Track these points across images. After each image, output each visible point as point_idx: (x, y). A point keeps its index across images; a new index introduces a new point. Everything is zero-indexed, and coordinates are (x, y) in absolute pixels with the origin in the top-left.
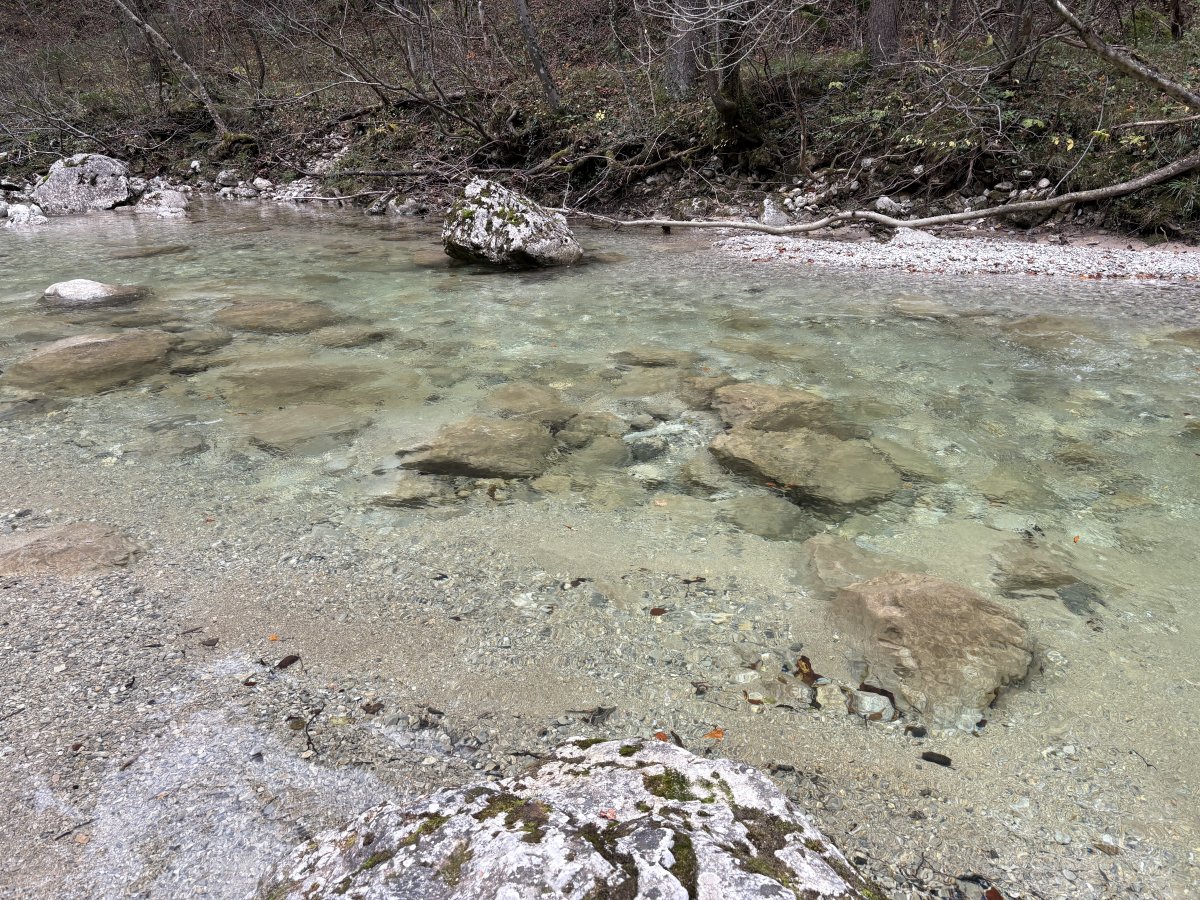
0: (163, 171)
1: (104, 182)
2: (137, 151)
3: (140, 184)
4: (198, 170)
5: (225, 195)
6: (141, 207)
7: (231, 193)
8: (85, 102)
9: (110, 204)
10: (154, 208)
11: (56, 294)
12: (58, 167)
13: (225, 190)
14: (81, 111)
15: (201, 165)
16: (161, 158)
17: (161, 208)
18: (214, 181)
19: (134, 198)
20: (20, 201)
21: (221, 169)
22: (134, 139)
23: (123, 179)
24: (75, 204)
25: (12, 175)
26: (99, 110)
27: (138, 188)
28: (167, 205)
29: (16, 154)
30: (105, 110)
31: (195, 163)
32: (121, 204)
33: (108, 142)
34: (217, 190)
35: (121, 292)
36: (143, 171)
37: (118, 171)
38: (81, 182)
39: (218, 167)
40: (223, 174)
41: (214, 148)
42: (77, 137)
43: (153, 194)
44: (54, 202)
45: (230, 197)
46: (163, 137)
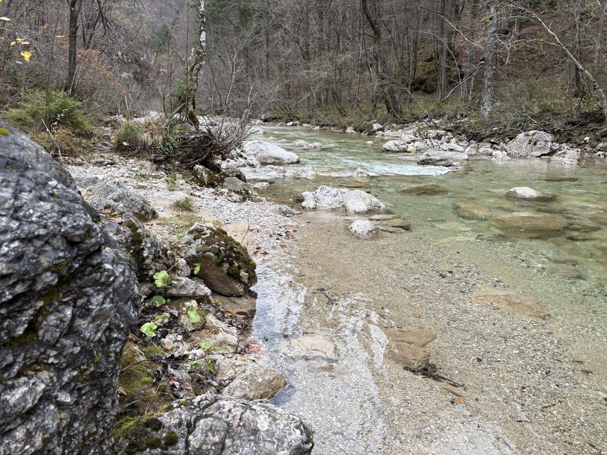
0: (568, 141)
1: (541, 144)
2: (559, 131)
3: (556, 146)
4: (588, 141)
5: (599, 155)
6: (554, 157)
7: (603, 154)
8: (540, 107)
9: (539, 154)
10: (561, 158)
11: (515, 192)
12: (521, 136)
13: (600, 153)
14: (536, 110)
15: (590, 139)
16: (570, 134)
17: (565, 159)
18: (594, 148)
19: (552, 152)
20: (497, 149)
21: (601, 142)
22: (558, 125)
23: (550, 144)
24: (523, 153)
25: (496, 138)
26: (545, 110)
27: (555, 148)
28: (568, 158)
29: (501, 129)
30: (548, 111)
31: (587, 138)
32: (545, 155)
33: (545, 125)
34: (594, 152)
35: (544, 196)
36: (558, 140)
37: (548, 140)
38: (530, 143)
39: (599, 141)
40: (601, 145)
41: (600, 131)
42: (531, 123)
43: (563, 152)
44: (514, 151)
45: (602, 156)
46: (574, 124)
